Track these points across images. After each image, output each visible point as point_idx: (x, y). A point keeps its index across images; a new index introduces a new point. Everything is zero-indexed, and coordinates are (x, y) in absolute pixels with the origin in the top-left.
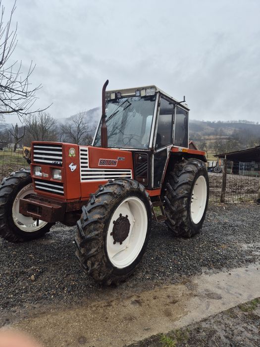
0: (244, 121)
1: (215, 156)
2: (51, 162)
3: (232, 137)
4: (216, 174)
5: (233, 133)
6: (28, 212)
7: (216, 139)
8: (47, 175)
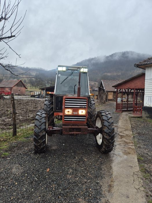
0: (40, 68)
1: (39, 89)
2: (78, 107)
3: (36, 77)
4: (41, 99)
5: (36, 74)
6: (70, 133)
7: (27, 78)
8: (76, 113)
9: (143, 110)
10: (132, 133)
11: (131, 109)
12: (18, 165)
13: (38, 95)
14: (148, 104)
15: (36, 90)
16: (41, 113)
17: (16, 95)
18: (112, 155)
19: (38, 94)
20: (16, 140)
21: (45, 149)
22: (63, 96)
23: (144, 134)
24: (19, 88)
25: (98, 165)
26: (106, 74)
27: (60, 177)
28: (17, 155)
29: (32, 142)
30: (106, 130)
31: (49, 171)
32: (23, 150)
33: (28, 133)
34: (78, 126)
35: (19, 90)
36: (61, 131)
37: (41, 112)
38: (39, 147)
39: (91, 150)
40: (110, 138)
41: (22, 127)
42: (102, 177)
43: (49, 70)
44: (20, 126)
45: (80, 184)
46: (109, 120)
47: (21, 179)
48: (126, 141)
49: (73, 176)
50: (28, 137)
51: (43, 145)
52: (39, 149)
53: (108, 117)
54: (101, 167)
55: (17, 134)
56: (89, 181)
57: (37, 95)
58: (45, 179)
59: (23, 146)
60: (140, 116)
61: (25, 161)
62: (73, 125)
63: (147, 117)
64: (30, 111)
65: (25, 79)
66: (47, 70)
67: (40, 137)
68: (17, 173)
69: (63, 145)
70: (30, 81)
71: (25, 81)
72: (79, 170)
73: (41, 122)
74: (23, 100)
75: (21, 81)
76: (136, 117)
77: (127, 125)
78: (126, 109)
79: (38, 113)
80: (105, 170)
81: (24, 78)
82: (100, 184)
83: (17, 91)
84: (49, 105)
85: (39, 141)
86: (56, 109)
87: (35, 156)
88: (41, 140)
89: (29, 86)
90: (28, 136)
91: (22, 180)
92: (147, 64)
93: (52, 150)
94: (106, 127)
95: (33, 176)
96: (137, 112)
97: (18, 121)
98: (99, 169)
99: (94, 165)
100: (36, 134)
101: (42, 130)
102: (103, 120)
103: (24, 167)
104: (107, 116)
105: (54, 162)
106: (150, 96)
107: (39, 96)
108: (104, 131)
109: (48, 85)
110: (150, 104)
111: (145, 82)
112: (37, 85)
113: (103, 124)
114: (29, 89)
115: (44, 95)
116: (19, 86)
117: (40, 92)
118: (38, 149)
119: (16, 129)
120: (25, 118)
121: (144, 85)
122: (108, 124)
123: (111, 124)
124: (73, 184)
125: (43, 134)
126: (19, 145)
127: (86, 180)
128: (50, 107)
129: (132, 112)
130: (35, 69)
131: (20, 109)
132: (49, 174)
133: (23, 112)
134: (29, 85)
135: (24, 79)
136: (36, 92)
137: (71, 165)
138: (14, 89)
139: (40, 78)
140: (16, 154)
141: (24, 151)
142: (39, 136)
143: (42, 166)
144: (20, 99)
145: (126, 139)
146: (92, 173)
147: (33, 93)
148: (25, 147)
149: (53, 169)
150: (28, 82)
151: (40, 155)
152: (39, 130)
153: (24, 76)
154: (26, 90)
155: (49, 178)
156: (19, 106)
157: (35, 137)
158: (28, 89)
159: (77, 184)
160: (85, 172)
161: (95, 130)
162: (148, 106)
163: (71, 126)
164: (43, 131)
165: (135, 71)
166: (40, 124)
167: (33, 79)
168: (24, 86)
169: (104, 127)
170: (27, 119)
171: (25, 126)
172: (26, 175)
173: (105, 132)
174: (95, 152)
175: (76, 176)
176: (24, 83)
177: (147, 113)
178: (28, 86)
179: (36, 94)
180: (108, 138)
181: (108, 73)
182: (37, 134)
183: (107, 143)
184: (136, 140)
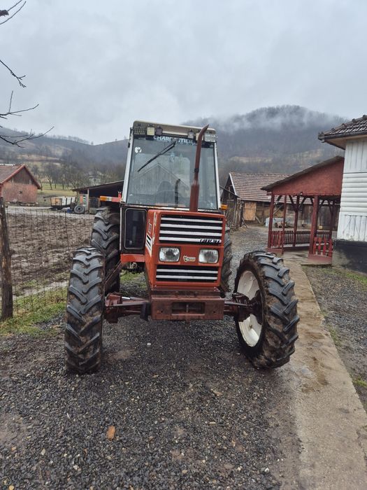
1: (74, 190)
3: (65, 160)
4: (77, 216)
5: (63, 154)
6: (174, 315)
7: (41, 161)
8: (193, 259)
9: (336, 249)
10: (319, 307)
11: (303, 245)
12: (17, 417)
13: (69, 206)
14: (348, 235)
15: (63, 192)
16: (89, 257)
17: (12, 203)
18: (285, 374)
19: (69, 203)
20: (10, 332)
21: (97, 363)
22: (147, 209)
23: (348, 312)
24: (21, 186)
25: (254, 407)
26: (236, 158)
27: (150, 458)
28: (13, 381)
29: (58, 338)
30: (273, 305)
31: (116, 435)
32: (32, 364)
33: (44, 308)
34: (195, 295)
35: (21, 192)
36: (144, 308)
37: (88, 255)
38: (80, 356)
39: (225, 362)
40: (286, 329)
41: (27, 293)
42: (274, 452)
43: (98, 144)
44: (23, 289)
45: (215, 482)
46: (281, 277)
47: (27, 470)
48: (312, 330)
49: (188, 451)
50: (46, 322)
51: (94, 352)
52: (80, 364)
53: (278, 270)
54: (265, 416)
55: (15, 314)
56: (239, 469)
57: (66, 206)
58: (104, 467)
59: (31, 350)
60: (327, 263)
61: (39, 403)
62: (182, 293)
63: (343, 266)
64: (51, 247)
65: (35, 163)
66: (92, 143)
67: (86, 328)
68: (14, 448)
69: (146, 346)
70: (47, 170)
71: (36, 170)
72: (205, 428)
73: (88, 282)
74: (30, 217)
75: (25, 168)
76: (317, 266)
77: (302, 286)
78: (291, 246)
79: (78, 257)
80: (277, 426)
81: (32, 161)
82: (274, 479)
83: (16, 194)
84: (107, 232)
85: (83, 339)
86: (128, 245)
87: (70, 383)
88: (89, 338)
89: (47, 183)
90: (45, 317)
91: (29, 475)
92: (350, 135)
93: (117, 363)
94: (274, 298)
95: (65, 455)
96: (319, 254)
97: (16, 274)
98: (260, 424)
99: (245, 411)
100: (73, 320)
101: (91, 308)
102: (267, 278)
103: (36, 422)
104: (277, 267)
105: (128, 404)
106: (352, 214)
107: (72, 208)
108: (269, 308)
109: (95, 180)
110: (351, 234)
111: (344, 180)
112: (66, 180)
113: (267, 291)
114: (46, 190)
115: (86, 206)
116: (19, 182)
117: (74, 198)
118: (77, 364)
119: (11, 298)
120: (36, 266)
121: (340, 188)
122: (281, 289)
123: (289, 290)
124: (192, 481)
125: (95, 318)
126: (21, 348)
127: (229, 466)
128: (108, 238)
129: (306, 253)
130: (63, 140)
131: (23, 241)
132: (114, 448)
133: (31, 248)
134: (46, 179)
135: (32, 164)
136: (64, 198)
137: (178, 411)
138: (7, 188)
139: (75, 164)
140: (11, 376)
141: (34, 368)
142: (83, 324)
143: (93, 417)
144: (23, 216)
145: (309, 325)
146: (244, 439)
147: (58, 201)
148: (37, 352)
149: (125, 429)
150: (44, 173)
151: (82, 378)
152: (83, 308)
153: (34, 157)
154: (39, 191)
155: (118, 464)
156: (19, 231)
157: (69, 327)
158: (43, 191)
159: (206, 482)
160: (225, 437)
161: (240, 306)
162: (346, 238)
163: (176, 295)
164: (94, 309)
165: (305, 156)
166: (85, 288)
167: (58, 164)
168: (34, 182)
169: (267, 299)
170: (42, 269)
171: (38, 289)
172: (43, 453)
173: (273, 314)
174: (239, 366)
175: (198, 453)
176: (32, 173)
177: (344, 257)
178: (44, 181)
179: (64, 204)
180: (280, 331)
181: (241, 156)
182: (76, 319)
183: (276, 342)
184: (334, 328)
